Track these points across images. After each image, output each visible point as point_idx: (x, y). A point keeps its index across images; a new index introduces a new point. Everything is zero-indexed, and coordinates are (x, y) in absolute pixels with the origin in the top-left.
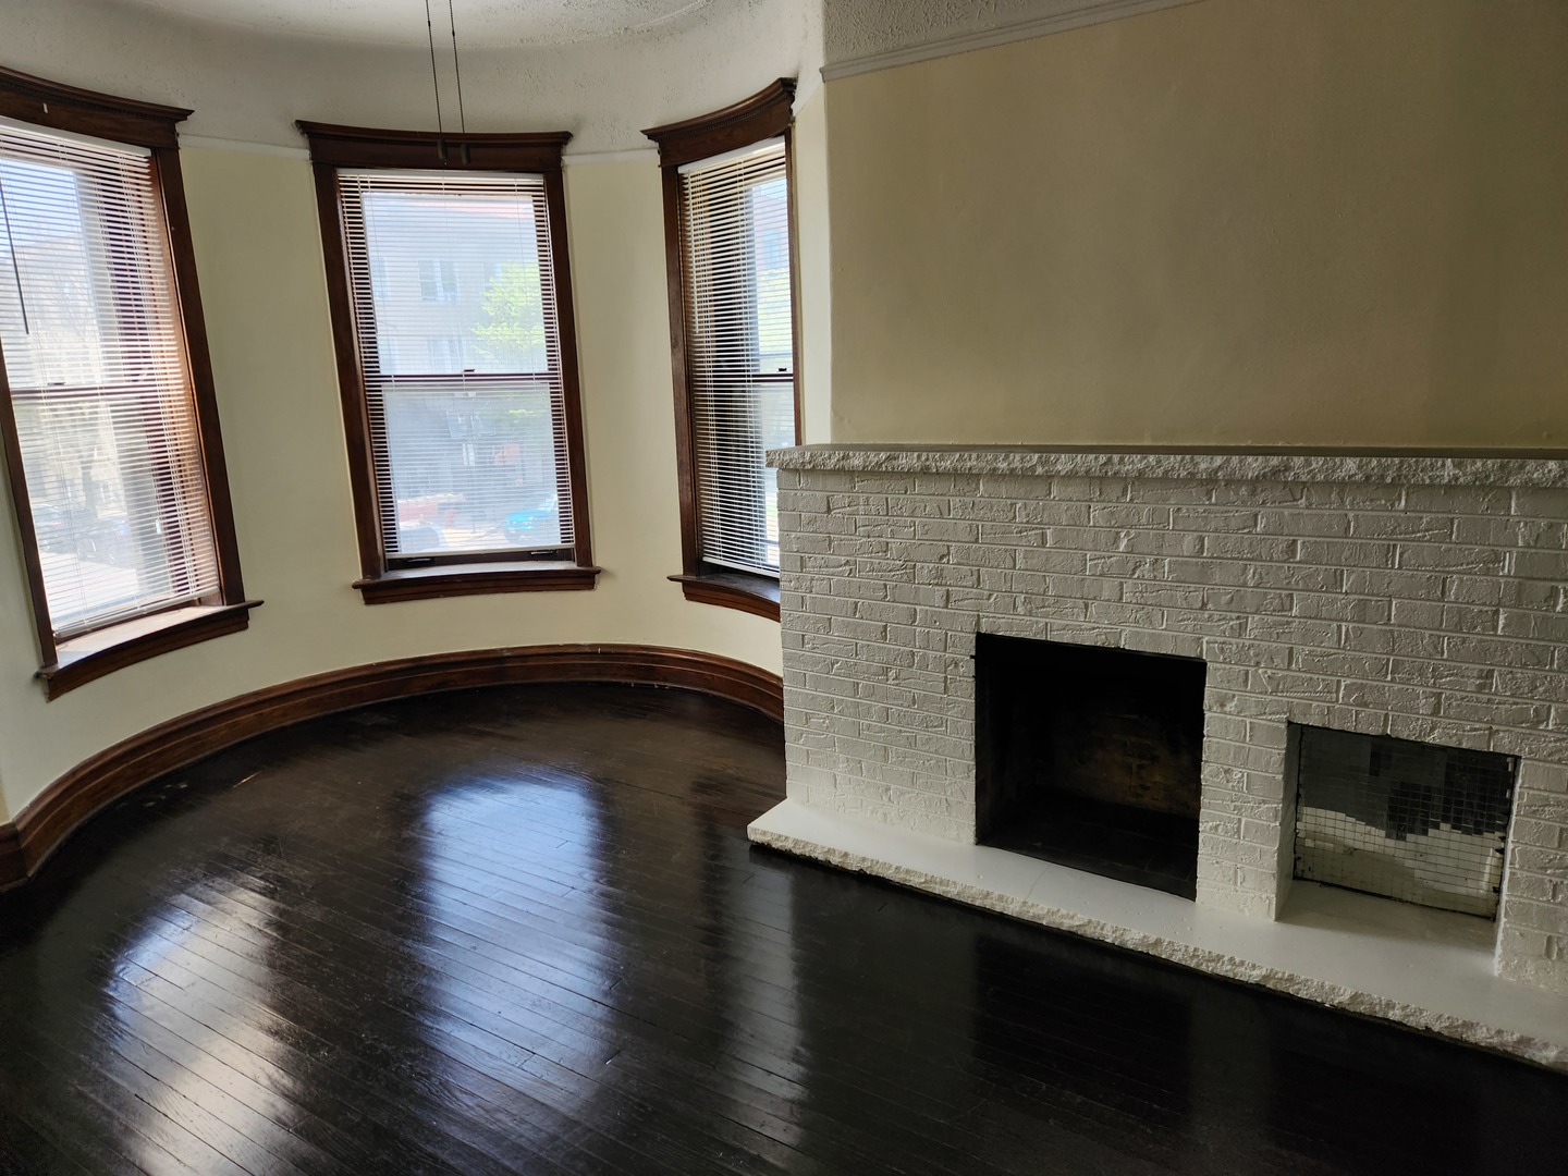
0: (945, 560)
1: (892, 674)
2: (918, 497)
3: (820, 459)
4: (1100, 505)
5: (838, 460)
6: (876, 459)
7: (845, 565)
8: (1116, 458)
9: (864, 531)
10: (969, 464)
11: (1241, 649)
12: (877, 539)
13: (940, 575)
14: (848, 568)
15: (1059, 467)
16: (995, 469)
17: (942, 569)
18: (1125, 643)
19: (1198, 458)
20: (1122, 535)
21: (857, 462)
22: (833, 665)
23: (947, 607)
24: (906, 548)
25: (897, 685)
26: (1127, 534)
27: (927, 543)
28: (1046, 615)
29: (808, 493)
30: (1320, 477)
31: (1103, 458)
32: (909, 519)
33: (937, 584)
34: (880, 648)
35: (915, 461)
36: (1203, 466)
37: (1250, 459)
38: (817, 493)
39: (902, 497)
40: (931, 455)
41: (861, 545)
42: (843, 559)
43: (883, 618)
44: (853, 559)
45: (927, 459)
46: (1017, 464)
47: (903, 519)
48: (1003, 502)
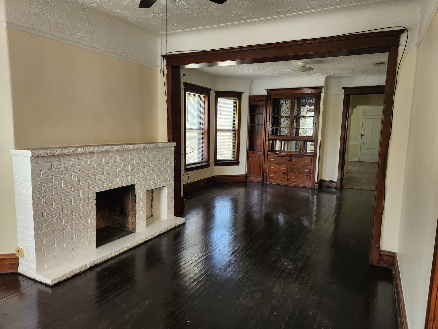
0: (88, 176)
1: (74, 213)
2: (80, 160)
3: (53, 152)
4: (119, 157)
5: (60, 152)
6: (72, 150)
7: (58, 184)
8: (123, 146)
9: (64, 173)
10: (96, 150)
11: (140, 180)
12: (69, 174)
13: (87, 180)
14: (59, 185)
15: (114, 149)
16: (102, 150)
17: (87, 178)
18: (124, 185)
19: (135, 145)
20: (123, 162)
21: (66, 152)
22: (54, 218)
23: (89, 188)
24: (77, 175)
25: (76, 215)
26: (124, 162)
27: (83, 172)
28: (110, 183)
29: (44, 164)
30: (149, 147)
31: (121, 146)
32: (78, 167)
33: (86, 183)
34: (70, 206)
35: (83, 150)
36: (136, 147)
37: (141, 145)
38: (47, 164)
39: (75, 161)
40: (87, 148)
41: (63, 177)
42: (58, 183)
43: (71, 197)
44: (61, 182)
45: (86, 149)
46: (106, 149)
47: (76, 167)
48: (100, 158)
